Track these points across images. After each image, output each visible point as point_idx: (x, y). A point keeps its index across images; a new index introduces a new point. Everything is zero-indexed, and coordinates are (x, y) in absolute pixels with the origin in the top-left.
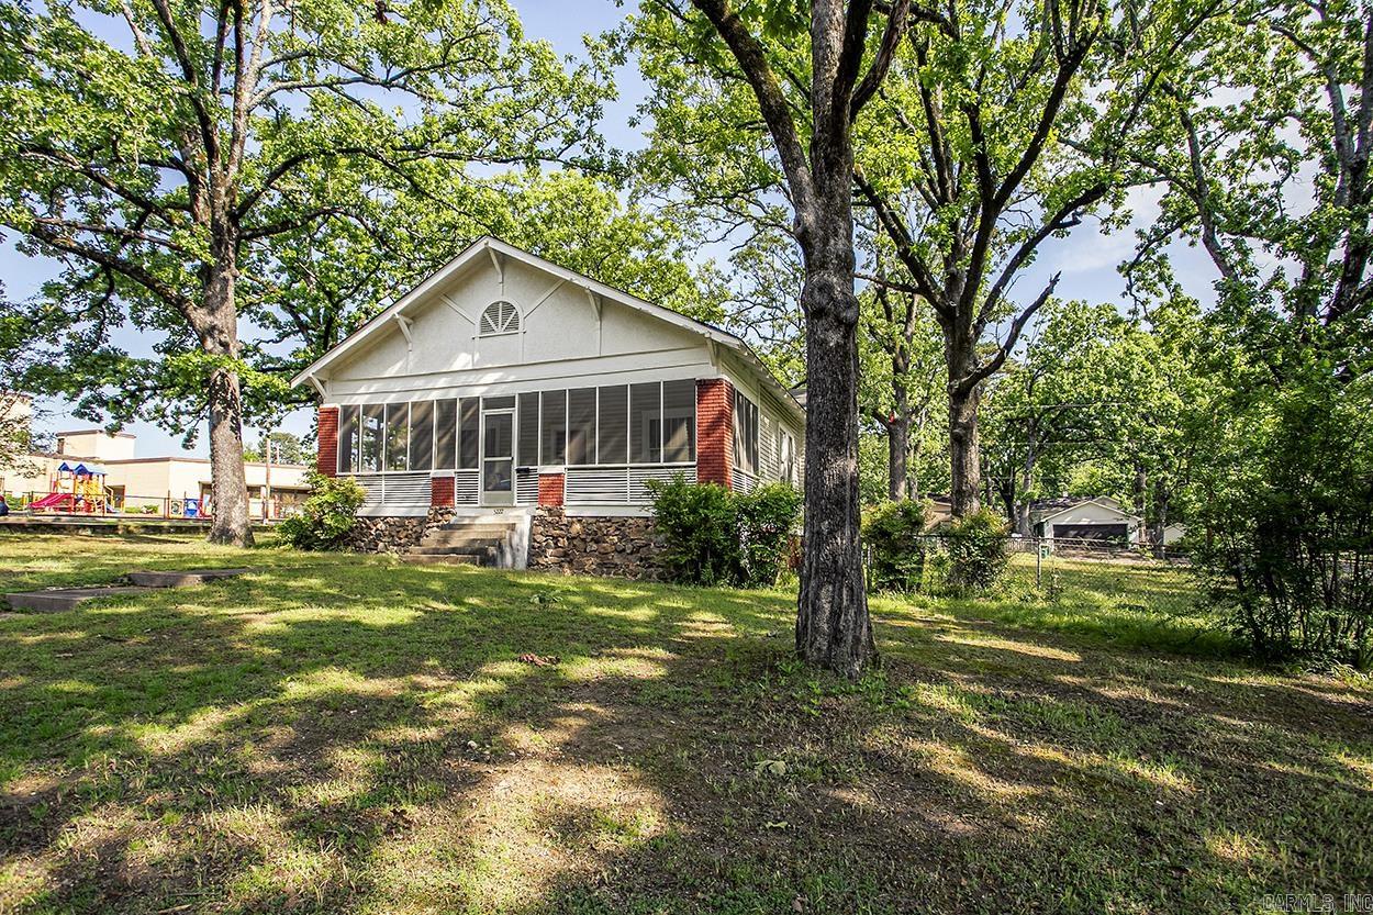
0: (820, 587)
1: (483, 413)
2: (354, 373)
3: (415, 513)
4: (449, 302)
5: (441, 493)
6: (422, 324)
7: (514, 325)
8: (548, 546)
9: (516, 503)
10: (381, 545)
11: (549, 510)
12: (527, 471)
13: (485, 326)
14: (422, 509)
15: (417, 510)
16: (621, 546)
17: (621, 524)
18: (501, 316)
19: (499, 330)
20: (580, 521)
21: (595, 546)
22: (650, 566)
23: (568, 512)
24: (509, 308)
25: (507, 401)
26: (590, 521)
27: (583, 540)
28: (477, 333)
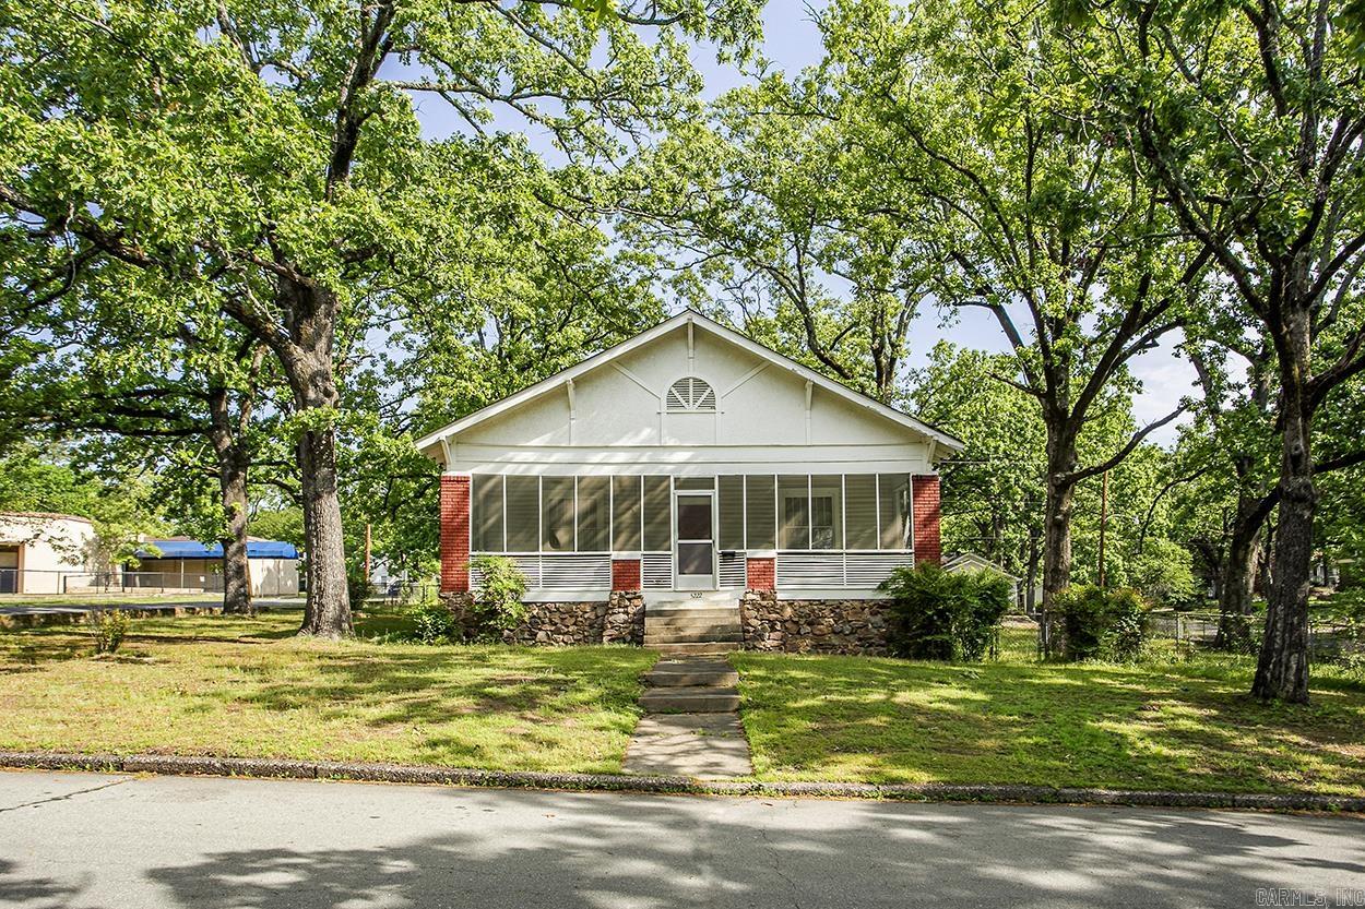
0: (1290, 655)
1: (674, 493)
2: (487, 438)
3: (589, 597)
4: (623, 370)
5: (626, 576)
6: (587, 390)
7: (710, 402)
8: (764, 629)
9: (718, 587)
10: (541, 635)
11: (762, 594)
12: (733, 554)
13: (672, 401)
14: (600, 593)
15: (589, 594)
16: (838, 628)
17: (837, 607)
18: (690, 391)
19: (691, 407)
20: (790, 604)
21: (809, 629)
22: (870, 645)
23: (780, 596)
24: (701, 385)
25: (707, 483)
26: (802, 604)
27: (796, 623)
28: (664, 409)
